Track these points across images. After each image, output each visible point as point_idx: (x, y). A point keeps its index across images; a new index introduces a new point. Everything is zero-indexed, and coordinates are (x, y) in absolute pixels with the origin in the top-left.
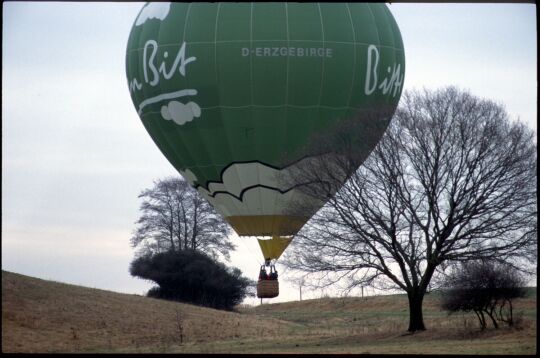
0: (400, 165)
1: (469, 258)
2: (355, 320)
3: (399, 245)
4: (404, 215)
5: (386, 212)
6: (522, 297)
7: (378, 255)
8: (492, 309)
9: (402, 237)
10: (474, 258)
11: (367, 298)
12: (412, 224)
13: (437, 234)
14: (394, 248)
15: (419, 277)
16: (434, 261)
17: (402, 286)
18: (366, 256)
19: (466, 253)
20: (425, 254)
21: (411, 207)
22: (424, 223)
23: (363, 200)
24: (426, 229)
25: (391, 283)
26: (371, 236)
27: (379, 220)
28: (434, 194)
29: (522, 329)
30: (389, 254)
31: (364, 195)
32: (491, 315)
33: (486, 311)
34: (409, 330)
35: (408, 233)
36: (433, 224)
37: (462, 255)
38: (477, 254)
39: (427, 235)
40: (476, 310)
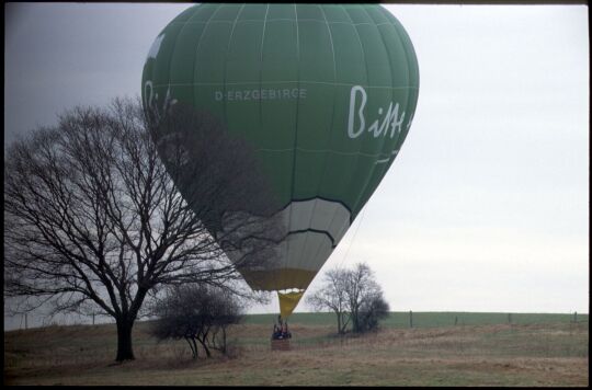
0: (110, 180)
1: (183, 281)
2: (82, 350)
3: (108, 266)
4: (115, 234)
5: (94, 231)
6: (237, 323)
7: (84, 278)
8: (205, 336)
9: (111, 258)
10: (188, 282)
11: (97, 327)
12: (123, 243)
13: (149, 256)
14: (102, 270)
15: (129, 302)
16: (146, 284)
17: (110, 312)
18: (70, 279)
19: (180, 276)
20: (136, 277)
21: (121, 226)
22: (136, 243)
23: (69, 217)
24: (137, 250)
25: (98, 308)
26: (76, 257)
27: (86, 239)
28: (147, 211)
29: (235, 357)
30: (97, 277)
31: (68, 211)
32: (203, 343)
33: (198, 338)
34: (117, 360)
35: (118, 253)
36: (145, 243)
37: (176, 277)
38: (193, 277)
39: (139, 256)
40: (187, 338)
